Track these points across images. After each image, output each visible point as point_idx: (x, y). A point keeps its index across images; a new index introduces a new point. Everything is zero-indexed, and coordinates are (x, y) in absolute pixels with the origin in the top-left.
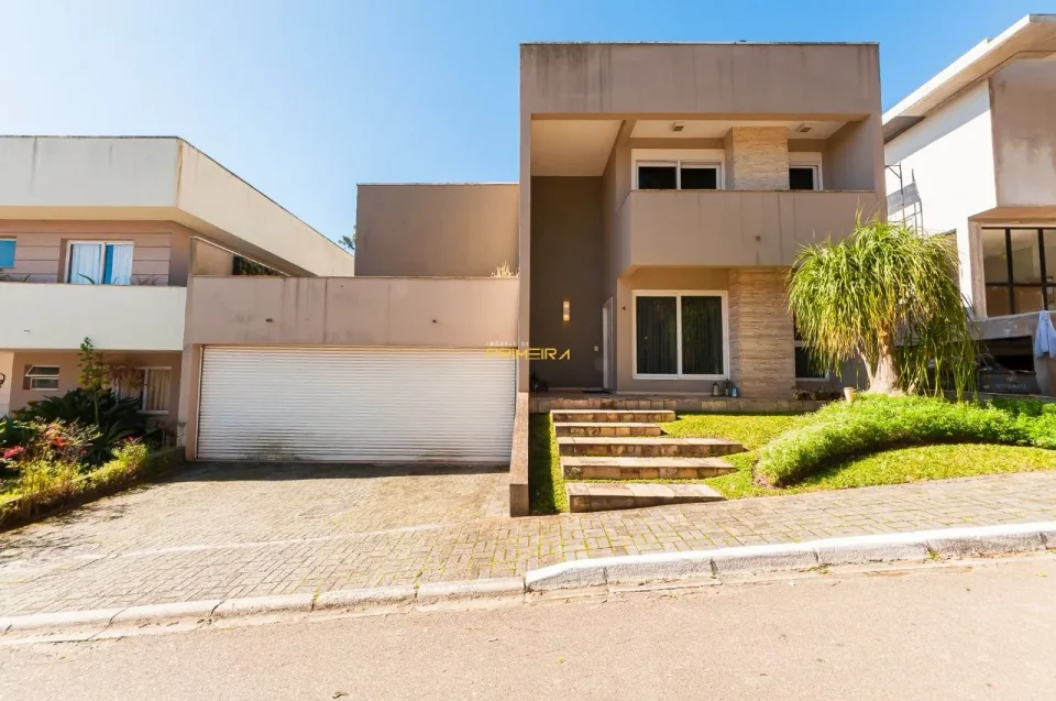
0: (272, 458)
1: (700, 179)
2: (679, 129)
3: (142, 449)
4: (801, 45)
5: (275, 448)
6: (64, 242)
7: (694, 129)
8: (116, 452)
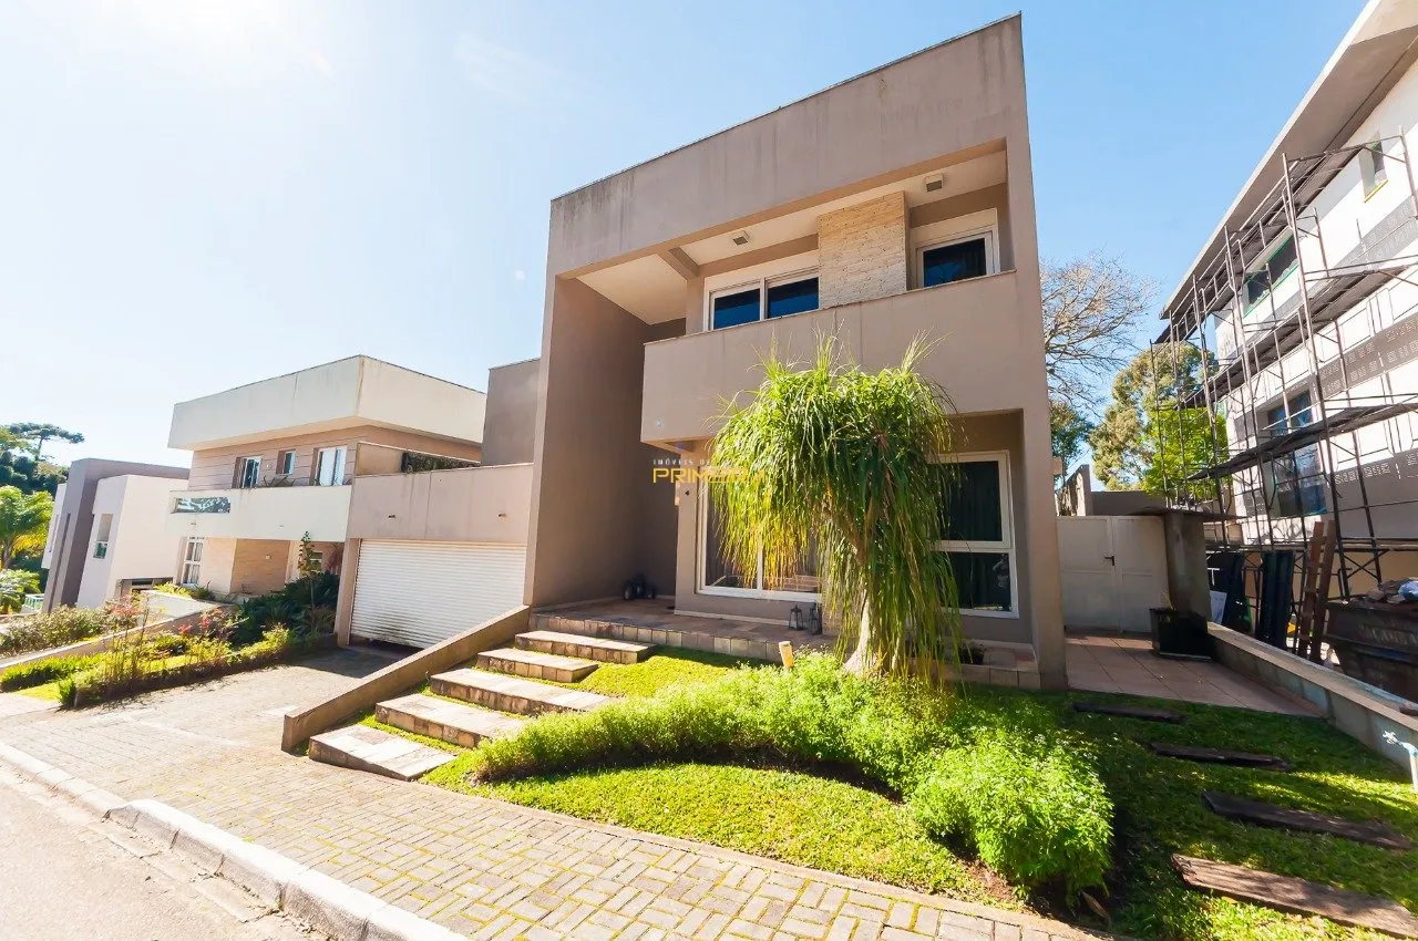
0: (391, 639)
1: (797, 296)
2: (740, 241)
3: (285, 633)
4: (879, 70)
5: (394, 631)
6: (316, 450)
7: (765, 234)
8: (266, 634)
